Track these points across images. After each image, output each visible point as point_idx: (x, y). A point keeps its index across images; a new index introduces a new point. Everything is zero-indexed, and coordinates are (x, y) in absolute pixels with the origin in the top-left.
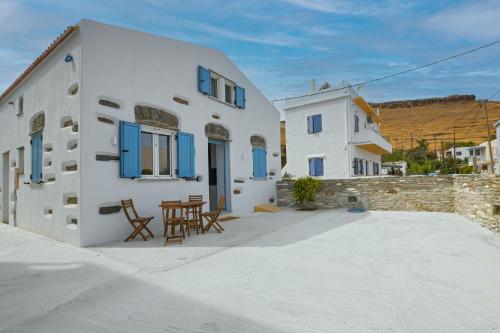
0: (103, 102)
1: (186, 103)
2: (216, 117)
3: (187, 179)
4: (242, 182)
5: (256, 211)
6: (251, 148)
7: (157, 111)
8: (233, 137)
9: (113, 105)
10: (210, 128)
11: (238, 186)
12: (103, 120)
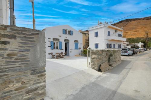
0: (49, 39)
1: (59, 36)
2: (66, 38)
5: (75, 56)
6: (74, 43)
7: (56, 39)
9: (50, 39)
10: (65, 40)
11: (71, 51)
12: (49, 41)
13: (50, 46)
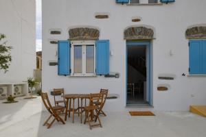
0: (53, 33)
1: (106, 17)
2: (137, 20)
3: (107, 76)
4: (172, 79)
5: (190, 111)
6: (187, 41)
7: (83, 29)
8: (157, 35)
9: (58, 33)
10: (130, 32)
11: (164, 83)
12: (53, 42)
13: (56, 60)
